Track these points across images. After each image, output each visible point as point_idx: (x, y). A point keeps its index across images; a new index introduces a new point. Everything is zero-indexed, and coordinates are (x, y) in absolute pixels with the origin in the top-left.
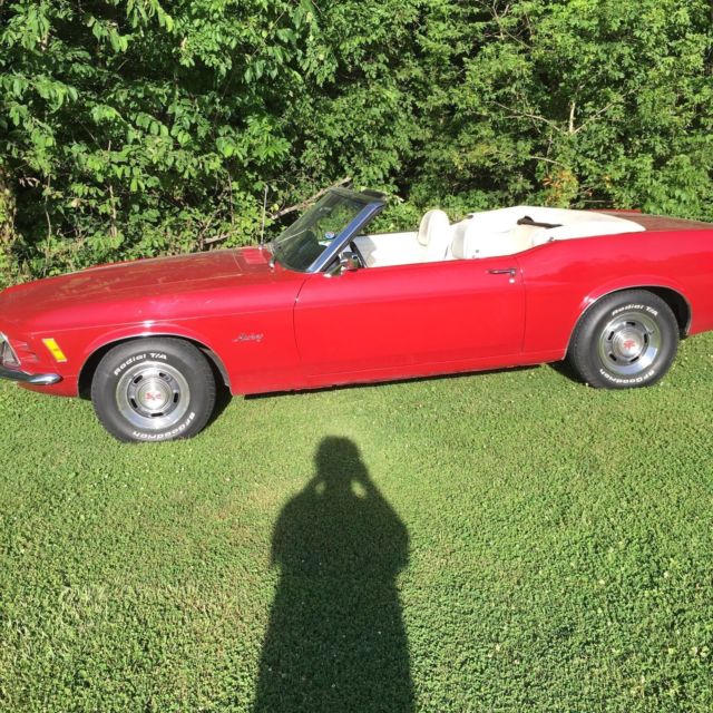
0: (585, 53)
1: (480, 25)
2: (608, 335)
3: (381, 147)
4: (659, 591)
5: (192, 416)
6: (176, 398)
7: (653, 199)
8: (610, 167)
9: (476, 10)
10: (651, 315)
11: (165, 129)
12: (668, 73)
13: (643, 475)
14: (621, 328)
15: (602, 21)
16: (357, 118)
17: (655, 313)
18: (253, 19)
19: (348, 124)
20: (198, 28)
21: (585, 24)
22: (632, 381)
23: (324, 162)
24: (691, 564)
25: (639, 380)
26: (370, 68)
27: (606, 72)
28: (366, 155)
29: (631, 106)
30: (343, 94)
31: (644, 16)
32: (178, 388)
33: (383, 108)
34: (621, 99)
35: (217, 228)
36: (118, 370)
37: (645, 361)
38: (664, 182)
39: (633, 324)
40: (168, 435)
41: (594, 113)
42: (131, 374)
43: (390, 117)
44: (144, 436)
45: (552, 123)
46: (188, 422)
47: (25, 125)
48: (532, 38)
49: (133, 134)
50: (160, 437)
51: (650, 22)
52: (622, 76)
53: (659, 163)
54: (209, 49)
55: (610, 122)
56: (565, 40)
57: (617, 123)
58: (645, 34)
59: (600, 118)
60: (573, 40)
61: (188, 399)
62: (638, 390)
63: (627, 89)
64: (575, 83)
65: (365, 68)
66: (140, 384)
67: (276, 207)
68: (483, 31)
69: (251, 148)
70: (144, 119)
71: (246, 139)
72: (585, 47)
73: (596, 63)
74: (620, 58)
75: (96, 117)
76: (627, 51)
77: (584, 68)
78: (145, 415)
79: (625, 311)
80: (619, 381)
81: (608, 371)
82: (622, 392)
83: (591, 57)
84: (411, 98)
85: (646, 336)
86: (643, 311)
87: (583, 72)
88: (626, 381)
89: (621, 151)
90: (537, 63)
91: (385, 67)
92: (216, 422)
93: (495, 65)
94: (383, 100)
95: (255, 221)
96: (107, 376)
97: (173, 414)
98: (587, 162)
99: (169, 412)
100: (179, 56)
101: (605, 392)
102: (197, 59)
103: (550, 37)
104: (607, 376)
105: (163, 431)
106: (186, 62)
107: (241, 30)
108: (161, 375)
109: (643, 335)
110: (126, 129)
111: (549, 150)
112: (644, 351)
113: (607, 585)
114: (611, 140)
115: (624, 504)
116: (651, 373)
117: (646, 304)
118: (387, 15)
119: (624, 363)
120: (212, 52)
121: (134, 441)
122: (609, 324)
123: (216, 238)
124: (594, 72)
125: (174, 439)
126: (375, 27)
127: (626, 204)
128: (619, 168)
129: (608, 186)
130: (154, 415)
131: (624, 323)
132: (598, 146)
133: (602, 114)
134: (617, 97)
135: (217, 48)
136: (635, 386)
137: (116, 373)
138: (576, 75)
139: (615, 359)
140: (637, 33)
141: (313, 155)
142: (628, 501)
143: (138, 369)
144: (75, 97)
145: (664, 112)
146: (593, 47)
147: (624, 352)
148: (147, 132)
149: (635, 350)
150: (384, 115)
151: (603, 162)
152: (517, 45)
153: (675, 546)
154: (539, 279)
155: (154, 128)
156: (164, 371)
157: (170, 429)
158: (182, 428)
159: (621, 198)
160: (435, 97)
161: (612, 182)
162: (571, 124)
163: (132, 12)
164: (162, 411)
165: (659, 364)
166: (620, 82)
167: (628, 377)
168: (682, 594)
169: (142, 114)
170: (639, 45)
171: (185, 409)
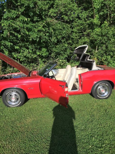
0: (99, 38)
1: (81, 34)
2: (99, 89)
3: (64, 54)
4: (102, 149)
5: (20, 102)
6: (18, 99)
7: (110, 63)
8: (103, 58)
9: (80, 31)
10: (107, 85)
11: (27, 50)
12: (113, 42)
13: (103, 119)
14: (101, 88)
15: (101, 33)
16: (60, 49)
17: (108, 85)
18: (42, 32)
19: (59, 50)
20: (33, 34)
21: (99, 33)
22: (103, 98)
23: (55, 56)
24: (110, 142)
25: (105, 97)
26: (63, 41)
27: (102, 41)
28: (62, 55)
29: (107, 47)
30: (58, 45)
31: (109, 32)
32: (18, 97)
33: (65, 47)
34: (105, 46)
35: (36, 67)
36: (7, 94)
37: (106, 94)
38: (113, 60)
39: (104, 87)
40: (16, 106)
41: (100, 48)
42: (9, 94)
43: (66, 49)
44: (11, 106)
45: (93, 50)
46: (20, 103)
47: (4, 49)
48: (90, 36)
49: (22, 51)
50: (14, 106)
51: (110, 33)
52: (105, 42)
53: (112, 57)
54: (35, 37)
55: (103, 50)
56: (95, 36)
57: (104, 50)
58: (109, 35)
59: (101, 49)
60: (96, 36)
61: (20, 99)
62: (104, 100)
63: (106, 44)
64: (97, 43)
65: (62, 41)
66: (11, 96)
67: (46, 63)
68: (82, 35)
69: (42, 53)
70: (24, 49)
71: (41, 52)
72: (99, 37)
73: (101, 40)
74: (105, 39)
75: (15, 48)
76: (106, 38)
77: (99, 41)
78: (12, 102)
79: (102, 85)
80: (101, 98)
81: (99, 96)
82: (102, 100)
83: (100, 39)
84: (70, 46)
85: (106, 89)
86: (105, 85)
87: (98, 42)
88: (102, 98)
89: (105, 55)
90: (90, 40)
91: (65, 41)
92: (26, 103)
93: (84, 40)
94: (65, 46)
95: (43, 66)
96: (5, 95)
97: (17, 102)
98: (99, 57)
99: (16, 101)
100: (29, 38)
101: (98, 99)
102: (32, 39)
103: (93, 36)
104: (99, 97)
105: (15, 105)
106: (31, 40)
107: (40, 34)
108: (15, 95)
109: (105, 89)
110: (21, 50)
111: (93, 54)
112: (106, 92)
113: (92, 147)
114: (103, 53)
115: (98, 126)
116: (107, 96)
117: (106, 83)
118: (65, 32)
119: (102, 94)
120: (35, 38)
121: (9, 107)
122: (99, 87)
123: (36, 68)
124: (100, 42)
125: (17, 107)
126: (63, 34)
127: (106, 64)
128: (105, 58)
129: (103, 61)
130: (14, 102)
131: (102, 87)
132: (101, 54)
133: (102, 49)
134: (104, 46)
135: (36, 37)
136: (104, 99)
137: (6, 94)
138: (97, 42)
139: (100, 93)
140: (108, 35)
141: (53, 55)
142: (99, 125)
143: (11, 93)
144: (12, 45)
145: (112, 48)
146: (100, 37)
147: (102, 92)
148: (24, 51)
149: (104, 92)
150: (65, 48)
151: (102, 57)
152: (87, 37)
153: (107, 137)
154: (85, 78)
155: (26, 50)
156: (16, 94)
157: (16, 105)
158: (18, 105)
159: (105, 63)
160: (73, 46)
161: (103, 60)
162: (96, 50)
163: (21, 32)
164: (15, 101)
165: (108, 94)
166: (105, 43)
167: (103, 97)
168: (107, 150)
169: (24, 48)
170: (108, 37)
171: (19, 101)
